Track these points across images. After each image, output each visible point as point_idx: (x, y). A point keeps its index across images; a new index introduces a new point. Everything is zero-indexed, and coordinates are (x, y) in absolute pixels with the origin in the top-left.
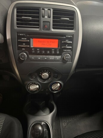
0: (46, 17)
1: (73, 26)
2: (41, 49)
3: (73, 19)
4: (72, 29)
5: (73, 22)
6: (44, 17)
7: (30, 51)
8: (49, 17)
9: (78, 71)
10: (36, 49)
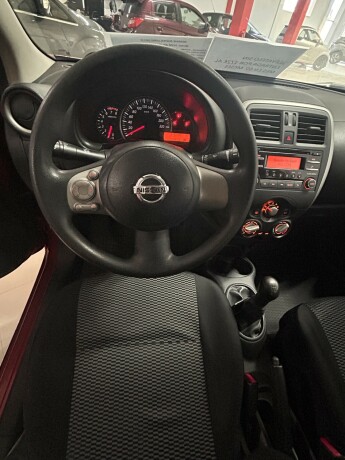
0: (290, 125)
1: (323, 139)
2: (278, 171)
3: (323, 128)
4: (322, 143)
5: (323, 133)
6: (287, 124)
7: (263, 173)
8: (294, 125)
9: (317, 207)
10: (271, 171)
